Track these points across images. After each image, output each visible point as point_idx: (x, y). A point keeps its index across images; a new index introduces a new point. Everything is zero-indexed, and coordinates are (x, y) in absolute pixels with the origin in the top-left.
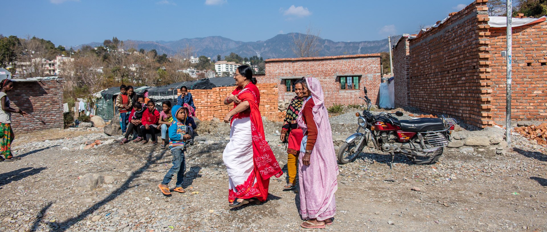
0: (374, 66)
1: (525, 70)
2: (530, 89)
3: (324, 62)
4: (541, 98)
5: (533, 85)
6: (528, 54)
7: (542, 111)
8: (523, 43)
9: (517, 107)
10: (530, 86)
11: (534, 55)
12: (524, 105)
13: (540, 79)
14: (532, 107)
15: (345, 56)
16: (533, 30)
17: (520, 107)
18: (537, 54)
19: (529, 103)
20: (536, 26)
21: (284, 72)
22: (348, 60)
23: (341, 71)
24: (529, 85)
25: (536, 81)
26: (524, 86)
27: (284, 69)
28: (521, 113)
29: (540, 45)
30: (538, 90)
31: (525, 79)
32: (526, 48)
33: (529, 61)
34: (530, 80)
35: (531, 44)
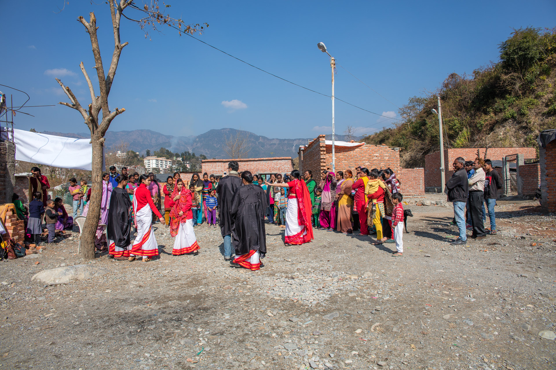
0: (287, 166)
3: (248, 163)
8: (353, 157)
15: (265, 159)
16: (358, 150)
20: (360, 147)
21: (217, 170)
22: (268, 162)
23: (262, 170)
27: (217, 168)
35: (357, 157)
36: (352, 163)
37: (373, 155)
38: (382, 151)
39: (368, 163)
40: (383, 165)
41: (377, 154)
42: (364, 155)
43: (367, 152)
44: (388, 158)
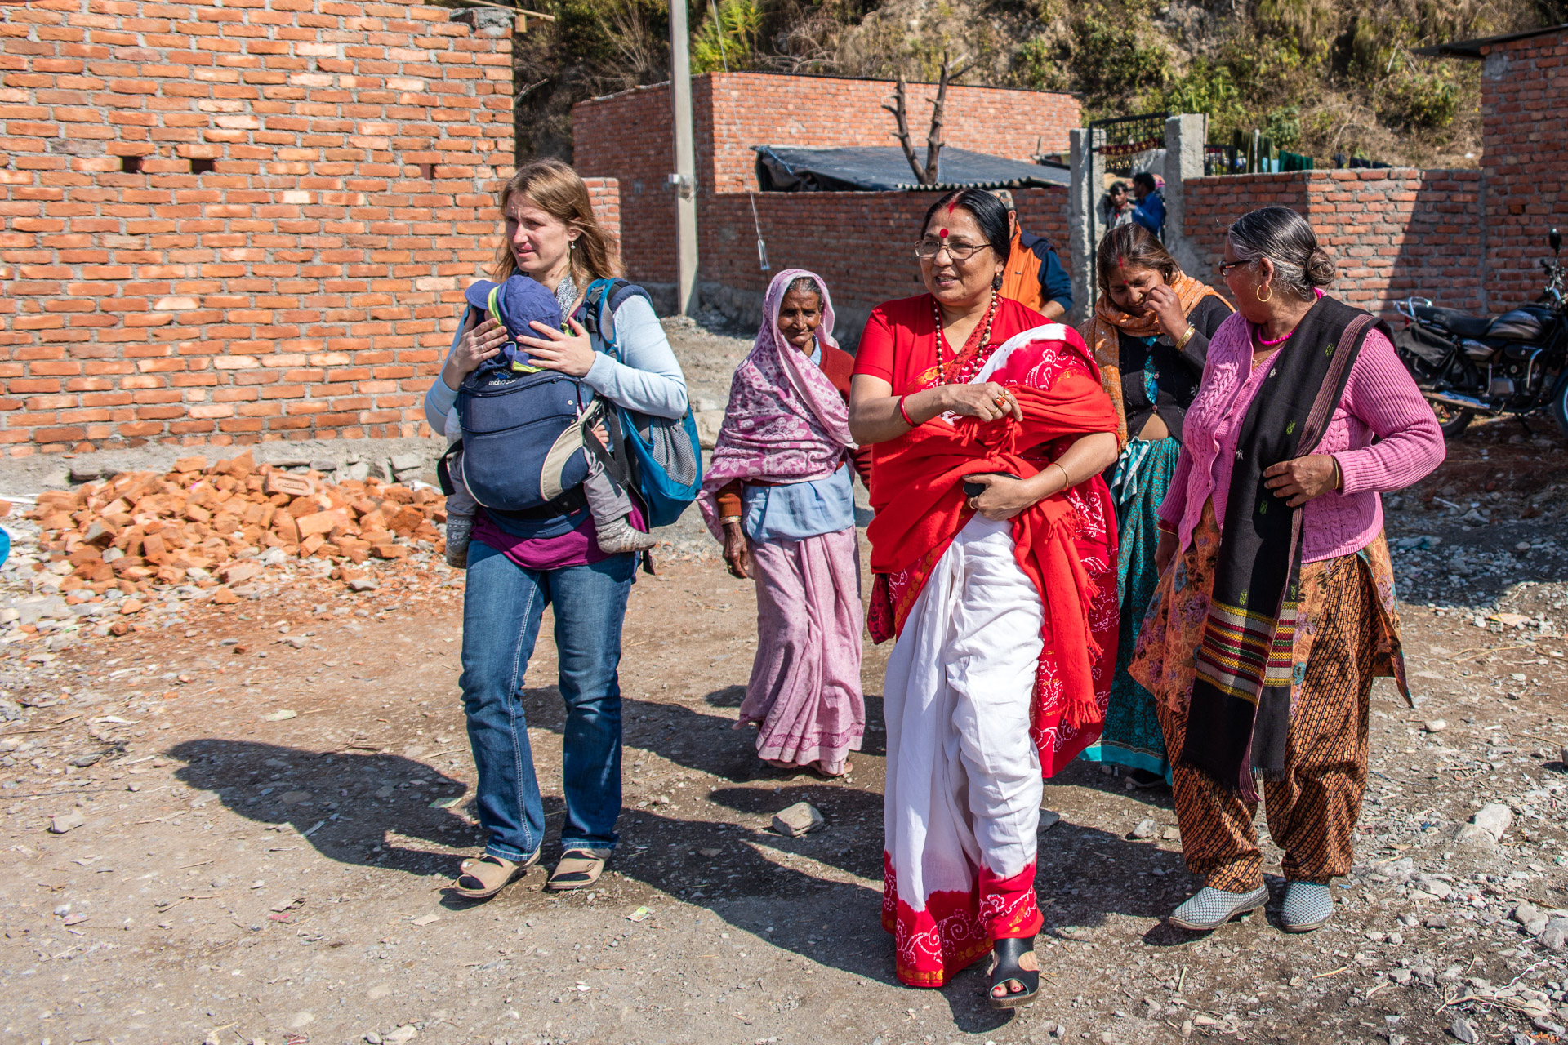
1: (111, 193)
2: (136, 289)
4: (194, 331)
5: (154, 271)
6: (126, 113)
7: (198, 394)
8: (97, 55)
9: (73, 383)
10: (137, 275)
11: (157, 120)
12: (109, 369)
13: (188, 240)
14: (150, 381)
17: (89, 383)
18: (172, 117)
19: (136, 358)
24: (130, 270)
25: (165, 250)
26: (105, 271)
28: (93, 413)
29: (182, 70)
30: (179, 294)
31: (111, 240)
32: (112, 82)
33: (131, 149)
34: (135, 242)
35: (137, 60)
36: (80, 113)
37: (288, 48)
38: (373, 23)
39: (249, 122)
40: (382, 143)
41: (330, 50)
42: (210, 43)
43: (232, 21)
44: (418, 85)
